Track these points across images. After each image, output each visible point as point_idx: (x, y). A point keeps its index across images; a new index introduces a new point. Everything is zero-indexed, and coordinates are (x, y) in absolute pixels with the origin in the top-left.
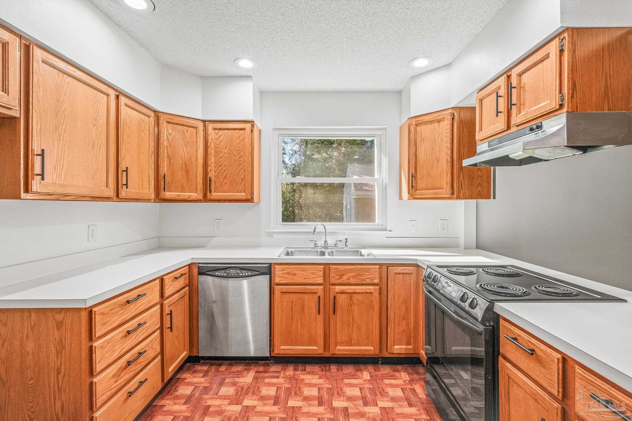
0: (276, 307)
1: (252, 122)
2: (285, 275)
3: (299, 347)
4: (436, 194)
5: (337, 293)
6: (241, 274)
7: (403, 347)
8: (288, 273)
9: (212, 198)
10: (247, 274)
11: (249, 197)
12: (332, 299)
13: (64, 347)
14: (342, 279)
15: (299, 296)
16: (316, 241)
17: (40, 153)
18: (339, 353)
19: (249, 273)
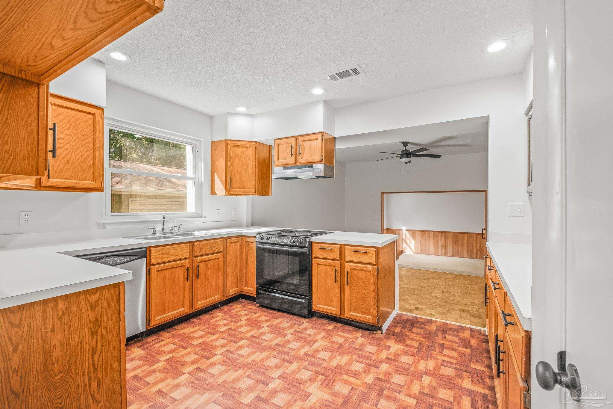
0: (153, 284)
1: (102, 109)
2: (160, 256)
3: (171, 313)
4: (246, 192)
5: (198, 263)
6: (120, 261)
7: (234, 289)
8: (162, 254)
9: (49, 184)
10: (126, 260)
11: (99, 186)
12: (195, 267)
13: (100, 326)
14: (201, 252)
15: (170, 271)
16: (154, 229)
17: (52, 127)
18: (200, 307)
19: (128, 259)
